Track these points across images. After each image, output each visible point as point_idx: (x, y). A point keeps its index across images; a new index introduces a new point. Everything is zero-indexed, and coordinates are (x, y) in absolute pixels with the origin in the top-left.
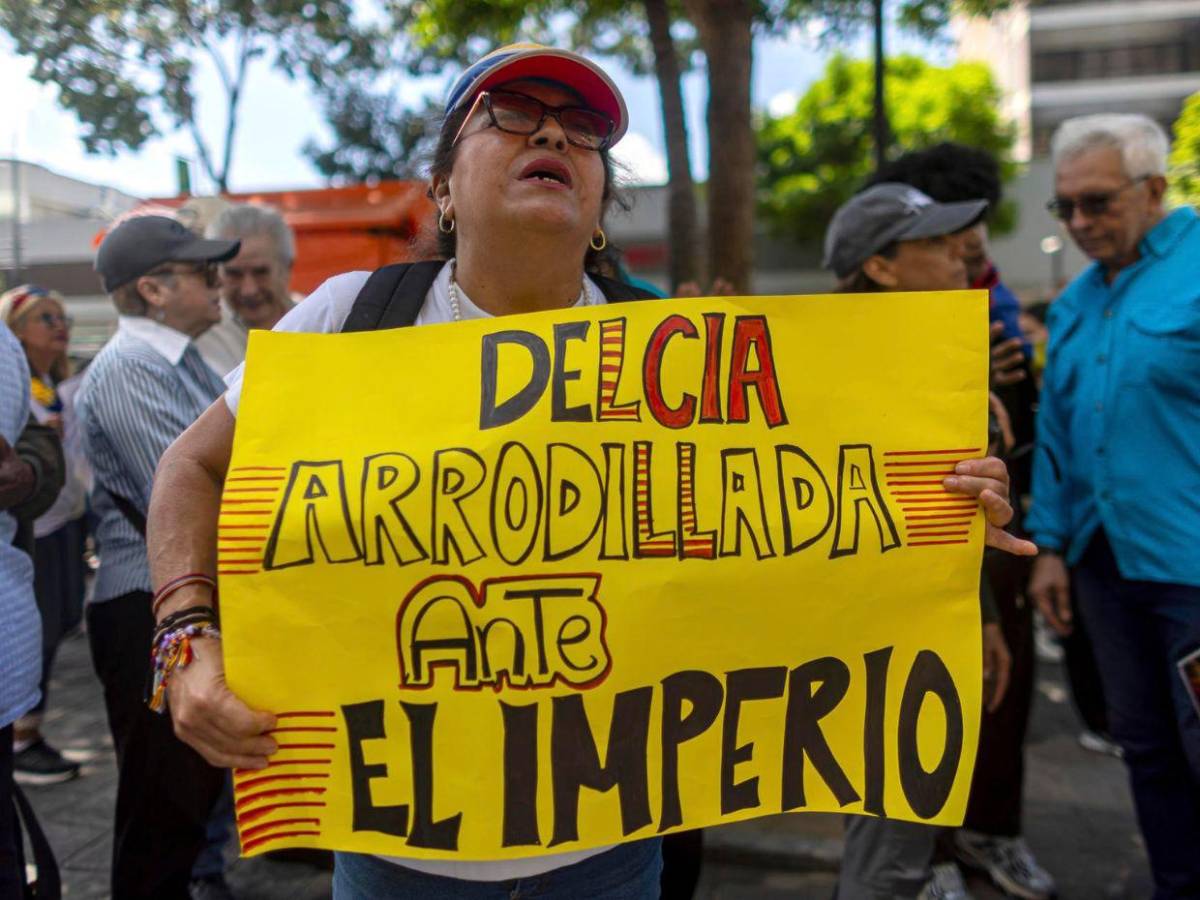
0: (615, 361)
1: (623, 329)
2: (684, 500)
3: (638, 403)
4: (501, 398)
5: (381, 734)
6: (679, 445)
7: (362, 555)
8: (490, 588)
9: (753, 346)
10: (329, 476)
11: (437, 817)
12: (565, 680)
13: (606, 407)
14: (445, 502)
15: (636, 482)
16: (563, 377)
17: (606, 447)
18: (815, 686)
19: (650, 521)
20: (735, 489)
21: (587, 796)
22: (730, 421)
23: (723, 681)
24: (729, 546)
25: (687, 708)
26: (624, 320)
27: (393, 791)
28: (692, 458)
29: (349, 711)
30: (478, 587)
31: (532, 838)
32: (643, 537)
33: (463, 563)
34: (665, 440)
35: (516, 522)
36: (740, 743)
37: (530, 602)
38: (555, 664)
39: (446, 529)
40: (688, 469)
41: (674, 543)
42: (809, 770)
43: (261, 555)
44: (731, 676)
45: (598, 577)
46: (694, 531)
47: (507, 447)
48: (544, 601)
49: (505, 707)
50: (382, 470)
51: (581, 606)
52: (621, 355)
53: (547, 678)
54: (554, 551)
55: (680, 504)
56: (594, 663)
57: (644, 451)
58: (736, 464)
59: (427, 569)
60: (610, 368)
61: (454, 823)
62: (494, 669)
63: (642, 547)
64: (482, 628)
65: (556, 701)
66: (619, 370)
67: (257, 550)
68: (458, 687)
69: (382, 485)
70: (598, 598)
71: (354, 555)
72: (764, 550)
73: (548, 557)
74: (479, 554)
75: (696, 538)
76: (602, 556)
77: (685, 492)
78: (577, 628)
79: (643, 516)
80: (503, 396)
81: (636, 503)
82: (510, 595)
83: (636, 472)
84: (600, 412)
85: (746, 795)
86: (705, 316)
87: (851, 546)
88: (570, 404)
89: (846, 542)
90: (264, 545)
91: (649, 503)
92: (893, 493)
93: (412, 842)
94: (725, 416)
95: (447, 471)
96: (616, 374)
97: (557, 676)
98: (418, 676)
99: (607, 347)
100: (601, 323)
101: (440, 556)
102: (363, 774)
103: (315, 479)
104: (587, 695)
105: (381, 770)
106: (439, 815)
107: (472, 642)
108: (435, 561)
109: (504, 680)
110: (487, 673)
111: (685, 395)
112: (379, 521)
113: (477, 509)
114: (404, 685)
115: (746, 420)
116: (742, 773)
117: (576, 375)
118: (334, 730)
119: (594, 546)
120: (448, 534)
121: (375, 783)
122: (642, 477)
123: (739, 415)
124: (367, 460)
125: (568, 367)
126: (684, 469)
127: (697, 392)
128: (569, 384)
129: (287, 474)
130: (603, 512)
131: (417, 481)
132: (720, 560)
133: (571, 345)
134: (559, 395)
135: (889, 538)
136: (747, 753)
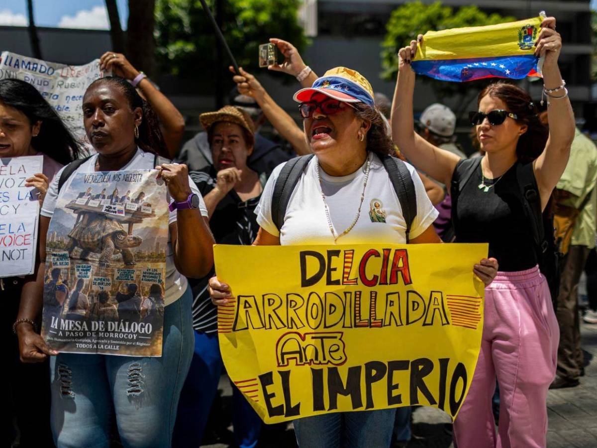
0: (349, 265)
1: (353, 254)
2: (372, 310)
3: (357, 279)
4: (308, 277)
5: (272, 383)
6: (371, 292)
7: (264, 326)
8: (307, 336)
9: (401, 259)
10: (251, 301)
11: (292, 406)
12: (331, 363)
13: (345, 280)
14: (291, 310)
15: (355, 304)
16: (330, 270)
17: (345, 293)
18: (420, 367)
19: (360, 316)
20: (390, 305)
21: (340, 397)
22: (390, 284)
23: (387, 364)
24: (387, 322)
25: (374, 372)
26: (353, 250)
27: (278, 401)
28: (376, 296)
29: (261, 377)
30: (303, 335)
31: (323, 408)
32: (357, 321)
33: (298, 329)
34: (366, 290)
35: (314, 317)
36: (394, 383)
37: (320, 340)
38: (328, 358)
39: (292, 318)
40: (374, 300)
41: (368, 323)
42: (420, 393)
43: (232, 327)
44: (389, 363)
45: (342, 333)
46: (375, 319)
47: (311, 294)
48: (324, 340)
49: (312, 369)
50: (269, 300)
51: (336, 341)
52: (352, 263)
53: (326, 362)
54: (327, 325)
55: (370, 311)
56: (341, 358)
57: (359, 294)
58: (390, 298)
59: (286, 330)
60: (347, 267)
61: (298, 406)
62: (309, 358)
63: (357, 324)
64: (304, 347)
65: (329, 368)
66: (351, 268)
67: (231, 325)
68: (297, 365)
69: (270, 305)
70: (342, 339)
71: (262, 326)
72: (399, 323)
73: (325, 327)
74: (303, 326)
75: (375, 321)
76: (344, 327)
77: (373, 307)
78: (335, 348)
79: (357, 314)
80: (309, 276)
81: (355, 311)
82: (313, 338)
83: (355, 301)
84: (343, 282)
85: (398, 399)
86: (384, 250)
87: (431, 323)
88: (333, 279)
89: (429, 321)
90: (233, 324)
91: (360, 311)
92: (449, 308)
93: (286, 416)
94: (388, 282)
95: (291, 301)
96: (349, 269)
97: (329, 361)
98: (283, 362)
99: (346, 260)
100: (345, 251)
101: (290, 326)
102: (268, 397)
103: (246, 302)
104: (339, 368)
105: (273, 395)
106: (293, 405)
107: (301, 352)
108: (288, 328)
109: (312, 362)
110: (306, 360)
111: (374, 276)
112: (270, 316)
113: (301, 312)
114: (279, 366)
115: (397, 283)
116: (395, 393)
117: (335, 269)
118: (257, 384)
119: (341, 323)
120: (292, 319)
121: (272, 400)
122: (358, 302)
123: (394, 281)
124: (263, 296)
125: (332, 267)
126: (372, 300)
127: (379, 274)
128: (333, 273)
129: (236, 300)
130: (344, 313)
131: (281, 304)
132: (383, 327)
133: (334, 258)
134: (329, 276)
135: (445, 322)
136: (396, 387)
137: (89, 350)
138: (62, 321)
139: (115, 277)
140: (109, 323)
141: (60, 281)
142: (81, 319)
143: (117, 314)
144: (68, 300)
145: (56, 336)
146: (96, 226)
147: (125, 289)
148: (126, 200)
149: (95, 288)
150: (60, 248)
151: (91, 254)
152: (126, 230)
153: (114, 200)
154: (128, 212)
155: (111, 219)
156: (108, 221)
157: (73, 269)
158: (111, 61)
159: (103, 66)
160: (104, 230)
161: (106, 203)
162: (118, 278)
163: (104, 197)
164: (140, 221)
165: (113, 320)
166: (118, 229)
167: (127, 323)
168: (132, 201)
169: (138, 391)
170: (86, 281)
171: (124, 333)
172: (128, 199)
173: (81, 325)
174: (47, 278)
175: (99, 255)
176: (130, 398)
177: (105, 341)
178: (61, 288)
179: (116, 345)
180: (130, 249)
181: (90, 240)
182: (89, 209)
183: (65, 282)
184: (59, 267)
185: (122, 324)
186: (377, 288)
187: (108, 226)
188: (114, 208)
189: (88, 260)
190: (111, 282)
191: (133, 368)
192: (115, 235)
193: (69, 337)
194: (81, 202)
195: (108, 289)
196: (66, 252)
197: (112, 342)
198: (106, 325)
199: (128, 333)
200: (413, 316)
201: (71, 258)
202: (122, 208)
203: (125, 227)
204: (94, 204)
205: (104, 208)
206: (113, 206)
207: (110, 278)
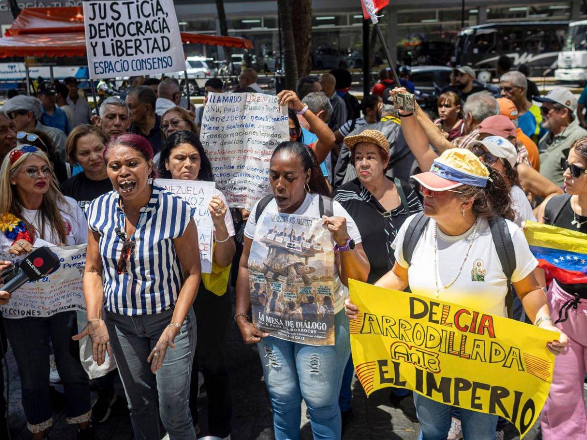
1: (449, 308)
3: (452, 324)
5: (387, 366)
6: (462, 336)
7: (383, 334)
8: (412, 348)
9: (488, 320)
10: (374, 318)
11: (401, 381)
13: (443, 322)
14: (402, 330)
15: (450, 339)
17: (442, 330)
18: (499, 392)
19: (453, 347)
20: (477, 347)
21: (434, 391)
22: (478, 333)
23: (472, 383)
24: (474, 357)
25: (461, 385)
26: (450, 306)
27: (390, 376)
28: (465, 340)
29: (379, 361)
30: (410, 346)
31: (422, 392)
32: (450, 350)
33: (406, 341)
34: (458, 334)
35: (419, 338)
36: (477, 396)
37: (421, 353)
38: (427, 365)
41: (458, 354)
42: (497, 407)
44: (474, 382)
45: (438, 354)
46: (464, 353)
47: (417, 324)
48: (425, 354)
49: (416, 369)
50: (386, 320)
51: (434, 358)
52: (448, 313)
53: (425, 367)
55: (461, 347)
56: (436, 369)
57: (452, 334)
58: (477, 342)
59: (398, 340)
60: (445, 315)
61: (404, 382)
63: (450, 352)
64: (411, 354)
65: (427, 372)
66: (448, 316)
68: (405, 362)
69: (387, 322)
70: (438, 358)
71: (381, 333)
72: (483, 360)
73: (426, 347)
74: (410, 341)
76: (439, 351)
78: (432, 361)
79: (451, 346)
80: (416, 313)
81: (449, 343)
82: (417, 350)
83: (450, 337)
84: (441, 323)
85: (479, 406)
87: (509, 366)
88: (434, 319)
89: (508, 364)
91: (453, 344)
92: (525, 361)
93: (394, 384)
94: (477, 332)
95: (402, 324)
97: (428, 368)
98: (395, 357)
99: (444, 310)
100: (444, 305)
101: (401, 339)
102: (382, 373)
103: (370, 317)
104: (435, 374)
105: (387, 372)
107: (408, 355)
109: (416, 363)
110: (412, 361)
111: (466, 325)
112: (387, 329)
113: (409, 333)
114: (392, 358)
115: (483, 335)
116: (477, 402)
117: (435, 314)
118: (376, 365)
119: (438, 348)
120: (402, 335)
121: (385, 374)
122: (452, 339)
123: (481, 333)
124: (383, 317)
125: (433, 312)
127: (469, 325)
128: (433, 315)
129: (363, 315)
130: (441, 343)
131: (395, 324)
132: (470, 360)
133: (434, 307)
134: (431, 317)
135: (521, 368)
136: (479, 398)
137: (285, 337)
138: (267, 317)
139: (299, 292)
140: (297, 322)
141: (261, 292)
142: (279, 318)
143: (302, 316)
144: (269, 304)
145: (264, 325)
146: (281, 257)
147: (306, 299)
148: (302, 240)
149: (286, 299)
150: (257, 271)
151: (280, 276)
152: (304, 262)
153: (292, 239)
154: (304, 249)
155: (293, 253)
156: (290, 255)
157: (268, 284)
158: (288, 99)
159: (281, 102)
160: (288, 261)
161: (287, 240)
162: (300, 293)
163: (285, 235)
164: (313, 256)
165: (300, 321)
166: (298, 262)
167: (309, 323)
168: (306, 241)
169: (318, 372)
170: (279, 294)
171: (307, 329)
172: (304, 239)
173: (279, 321)
174: (252, 288)
175: (286, 278)
176: (312, 376)
177: (294, 334)
178: (262, 295)
179: (303, 336)
180: (308, 275)
181: (279, 268)
182: (276, 244)
183: (264, 292)
184: (258, 282)
185: (305, 323)
186: (467, 333)
187: (291, 258)
188: (294, 245)
189: (278, 280)
190: (296, 295)
191: (313, 357)
192: (296, 265)
193: (272, 327)
194: (271, 237)
195: (294, 300)
196: (262, 274)
197: (300, 334)
198: (294, 324)
199: (310, 329)
200: (494, 358)
201: (266, 278)
202: (300, 246)
203: (303, 260)
204: (279, 240)
205: (287, 245)
206: (292, 243)
207: (295, 293)
